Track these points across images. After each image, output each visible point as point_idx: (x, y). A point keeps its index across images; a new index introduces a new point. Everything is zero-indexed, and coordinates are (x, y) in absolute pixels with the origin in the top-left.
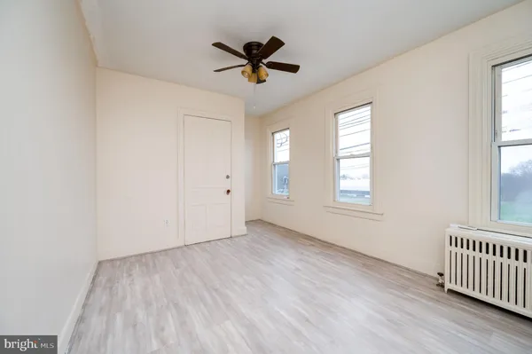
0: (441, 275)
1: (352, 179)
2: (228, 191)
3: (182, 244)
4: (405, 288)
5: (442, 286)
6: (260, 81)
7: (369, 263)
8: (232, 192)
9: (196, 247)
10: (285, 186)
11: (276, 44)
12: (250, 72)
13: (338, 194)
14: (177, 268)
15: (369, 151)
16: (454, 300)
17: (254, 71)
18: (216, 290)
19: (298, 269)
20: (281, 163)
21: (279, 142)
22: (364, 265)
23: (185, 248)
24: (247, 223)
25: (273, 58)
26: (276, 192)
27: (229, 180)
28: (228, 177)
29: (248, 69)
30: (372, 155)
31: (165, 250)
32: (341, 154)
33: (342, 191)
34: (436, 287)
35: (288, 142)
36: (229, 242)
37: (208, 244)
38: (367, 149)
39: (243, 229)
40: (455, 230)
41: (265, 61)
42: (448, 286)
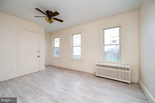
0: (95, 73)
1: (76, 52)
2: (39, 56)
3: (20, 76)
4: (88, 77)
5: (95, 75)
6: (51, 22)
7: (81, 73)
8: (40, 56)
9: (26, 76)
10: (58, 54)
11: (57, 13)
12: (48, 20)
13: (73, 56)
14: (18, 84)
15: (80, 45)
16: (97, 78)
17: (49, 20)
18: (36, 88)
19: (63, 77)
20: (56, 47)
21: (56, 41)
22: (80, 74)
23: (21, 77)
24: (46, 66)
25: (56, 17)
26: (55, 56)
27: (39, 52)
28: (38, 51)
29: (48, 18)
30: (81, 46)
31: (11, 79)
32: (74, 45)
33: (74, 56)
34: (94, 76)
35: (59, 41)
36: (39, 73)
37: (31, 75)
38: (80, 44)
39: (44, 68)
40: (97, 63)
41: (53, 17)
42: (96, 75)
